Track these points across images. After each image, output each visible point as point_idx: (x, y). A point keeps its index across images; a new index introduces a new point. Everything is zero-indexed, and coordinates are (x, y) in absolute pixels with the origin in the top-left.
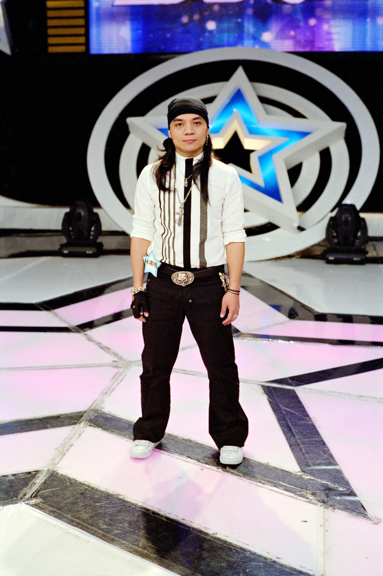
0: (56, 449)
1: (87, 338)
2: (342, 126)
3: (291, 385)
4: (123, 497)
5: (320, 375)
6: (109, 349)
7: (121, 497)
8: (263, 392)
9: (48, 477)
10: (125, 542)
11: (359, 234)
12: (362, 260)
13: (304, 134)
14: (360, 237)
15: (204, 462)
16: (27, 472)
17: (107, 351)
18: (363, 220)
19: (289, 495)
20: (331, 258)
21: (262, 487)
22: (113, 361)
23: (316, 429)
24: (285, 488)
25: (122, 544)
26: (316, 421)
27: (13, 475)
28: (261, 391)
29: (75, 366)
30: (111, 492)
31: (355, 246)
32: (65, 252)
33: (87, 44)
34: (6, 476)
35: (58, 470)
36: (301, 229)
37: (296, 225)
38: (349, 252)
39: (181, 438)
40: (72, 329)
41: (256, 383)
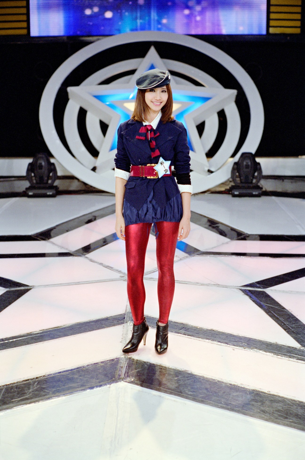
0: (120, 342)
1: (89, 260)
2: (233, 92)
3: (259, 288)
4: (191, 372)
5: (276, 279)
6: (112, 268)
7: (189, 372)
8: (243, 294)
9: (128, 362)
10: (211, 402)
11: (256, 174)
12: (259, 194)
13: (206, 99)
14: (257, 176)
15: (232, 344)
16: (111, 360)
17: (112, 269)
18: (259, 164)
19: (303, 363)
20: (236, 193)
21: (282, 359)
22: (120, 276)
23: (295, 317)
24: (297, 358)
25: (210, 403)
26: (292, 311)
27: (102, 362)
28: (242, 293)
29: (95, 282)
30: (180, 369)
31: (253, 183)
32: (30, 194)
33: (28, 28)
34: (97, 363)
35: (132, 357)
36: (210, 172)
37: (207, 169)
38: (249, 188)
39: (206, 329)
40: (74, 254)
41: (235, 287)
